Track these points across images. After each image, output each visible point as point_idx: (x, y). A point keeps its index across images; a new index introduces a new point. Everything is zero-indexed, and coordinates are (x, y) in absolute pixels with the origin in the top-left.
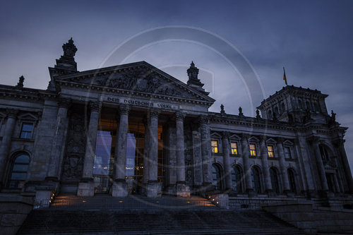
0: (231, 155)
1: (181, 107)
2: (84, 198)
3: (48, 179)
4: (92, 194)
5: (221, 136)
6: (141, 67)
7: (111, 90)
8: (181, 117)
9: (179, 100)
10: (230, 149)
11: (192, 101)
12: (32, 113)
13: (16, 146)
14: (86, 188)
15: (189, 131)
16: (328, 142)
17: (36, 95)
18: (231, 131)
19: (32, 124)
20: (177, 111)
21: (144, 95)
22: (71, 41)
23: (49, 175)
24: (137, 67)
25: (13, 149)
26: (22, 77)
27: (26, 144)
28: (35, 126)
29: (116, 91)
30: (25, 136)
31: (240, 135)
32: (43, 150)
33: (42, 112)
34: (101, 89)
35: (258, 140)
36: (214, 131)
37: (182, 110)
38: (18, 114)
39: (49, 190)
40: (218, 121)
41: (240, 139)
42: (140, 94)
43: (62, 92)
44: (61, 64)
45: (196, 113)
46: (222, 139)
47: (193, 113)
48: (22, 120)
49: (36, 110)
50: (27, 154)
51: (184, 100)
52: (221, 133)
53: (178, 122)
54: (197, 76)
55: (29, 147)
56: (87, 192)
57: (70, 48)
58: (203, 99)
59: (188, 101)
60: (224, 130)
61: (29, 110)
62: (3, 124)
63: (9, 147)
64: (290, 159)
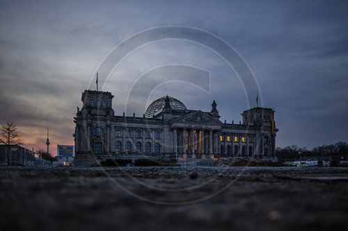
0: (227, 142)
12: (159, 129)
16: (269, 135)
18: (229, 132)
19: (159, 133)
27: (159, 140)
41: (232, 135)
46: (224, 135)
54: (216, 107)
60: (226, 132)
64: (251, 142)
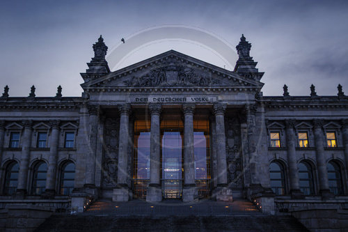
0: (298, 149)
1: (220, 98)
2: (119, 203)
3: (86, 186)
4: (126, 199)
5: (284, 126)
6: (170, 57)
7: (138, 90)
8: (220, 109)
9: (217, 90)
10: (298, 141)
11: (233, 89)
12: (72, 122)
13: (63, 156)
14: (120, 193)
15: (237, 125)
17: (72, 103)
18: (297, 118)
19: (73, 133)
20: (215, 103)
21: (175, 90)
22: (101, 39)
23: (87, 182)
24: (164, 59)
25: (60, 159)
26: (60, 86)
27: (71, 153)
28: (77, 135)
29: (143, 90)
30: (69, 145)
31: (312, 122)
32: (84, 158)
33: (79, 120)
34: (127, 90)
35: (340, 127)
36: (273, 121)
37: (221, 101)
38: (60, 125)
39: (82, 197)
40: (278, 107)
41: (312, 127)
42: (169, 90)
43: (91, 99)
44: (93, 67)
45: (239, 103)
46: (285, 129)
47: (235, 103)
48: (64, 130)
49: (75, 119)
50: (72, 162)
51: (222, 89)
52: (283, 122)
53: (217, 116)
54: (248, 53)
55: (73, 155)
56: (122, 197)
57: (100, 47)
58: (248, 84)
59: (227, 89)
60: (287, 118)
61: (69, 119)
62: (49, 135)
63: (57, 157)
